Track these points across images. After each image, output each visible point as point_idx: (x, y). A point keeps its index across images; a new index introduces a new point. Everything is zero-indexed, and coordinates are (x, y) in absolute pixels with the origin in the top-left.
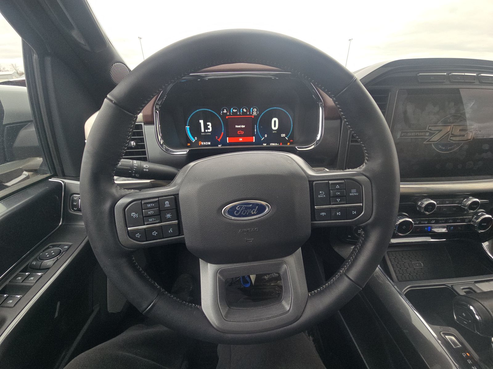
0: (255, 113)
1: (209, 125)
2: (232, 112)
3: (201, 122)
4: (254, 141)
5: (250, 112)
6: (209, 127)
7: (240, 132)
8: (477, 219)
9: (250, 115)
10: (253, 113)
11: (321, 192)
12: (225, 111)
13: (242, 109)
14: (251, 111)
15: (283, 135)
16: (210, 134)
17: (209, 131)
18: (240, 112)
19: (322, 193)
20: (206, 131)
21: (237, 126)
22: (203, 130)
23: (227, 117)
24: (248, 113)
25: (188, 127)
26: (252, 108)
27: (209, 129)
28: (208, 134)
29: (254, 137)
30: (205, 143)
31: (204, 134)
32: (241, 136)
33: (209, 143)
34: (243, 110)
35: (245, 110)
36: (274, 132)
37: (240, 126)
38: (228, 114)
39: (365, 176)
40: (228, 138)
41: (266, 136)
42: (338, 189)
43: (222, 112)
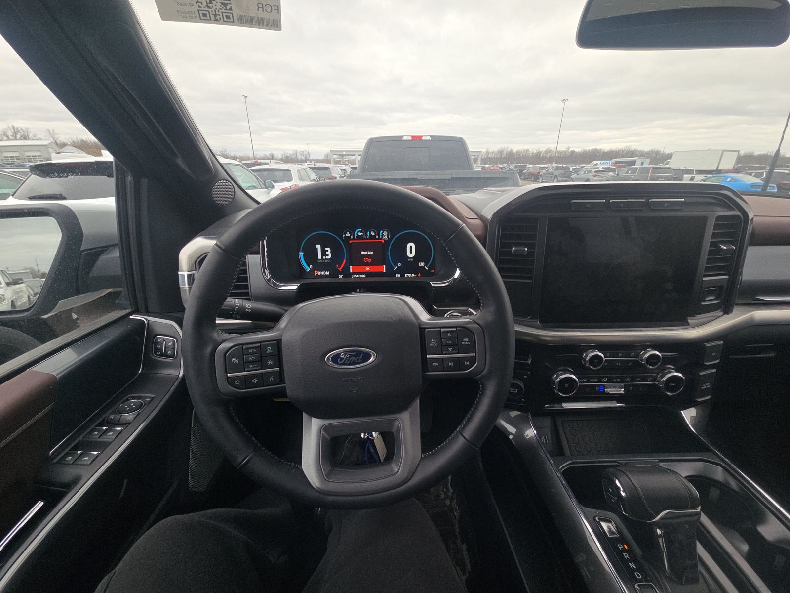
0: (385, 237)
1: (327, 251)
2: (356, 235)
3: (319, 247)
4: (385, 271)
5: (379, 235)
6: (327, 253)
7: (367, 260)
8: (662, 377)
9: (379, 238)
10: (382, 237)
11: (432, 340)
12: (348, 234)
13: (368, 232)
14: (381, 235)
15: (422, 264)
16: (329, 261)
17: (327, 258)
18: (367, 235)
19: (434, 341)
20: (324, 258)
21: (362, 253)
22: (320, 257)
23: (350, 242)
24: (377, 237)
25: (301, 253)
26: (381, 231)
27: (328, 255)
28: (326, 261)
29: (385, 266)
30: (322, 273)
31: (322, 261)
32: (367, 264)
33: (328, 273)
34: (370, 234)
35: (373, 233)
36: (409, 260)
37: (366, 253)
38: (352, 237)
39: (478, 324)
40: (351, 267)
41: (400, 264)
42: (449, 338)
43: (344, 235)
